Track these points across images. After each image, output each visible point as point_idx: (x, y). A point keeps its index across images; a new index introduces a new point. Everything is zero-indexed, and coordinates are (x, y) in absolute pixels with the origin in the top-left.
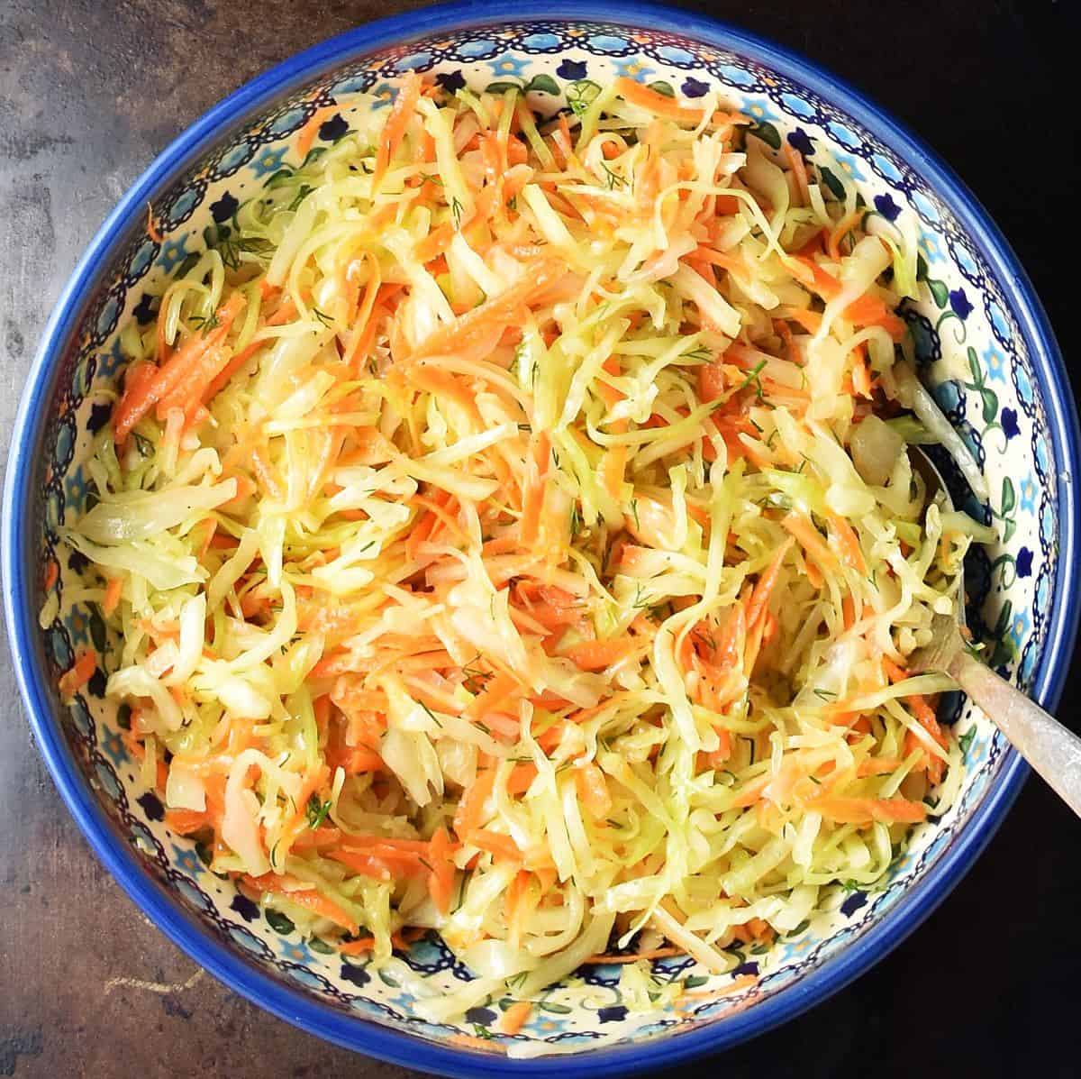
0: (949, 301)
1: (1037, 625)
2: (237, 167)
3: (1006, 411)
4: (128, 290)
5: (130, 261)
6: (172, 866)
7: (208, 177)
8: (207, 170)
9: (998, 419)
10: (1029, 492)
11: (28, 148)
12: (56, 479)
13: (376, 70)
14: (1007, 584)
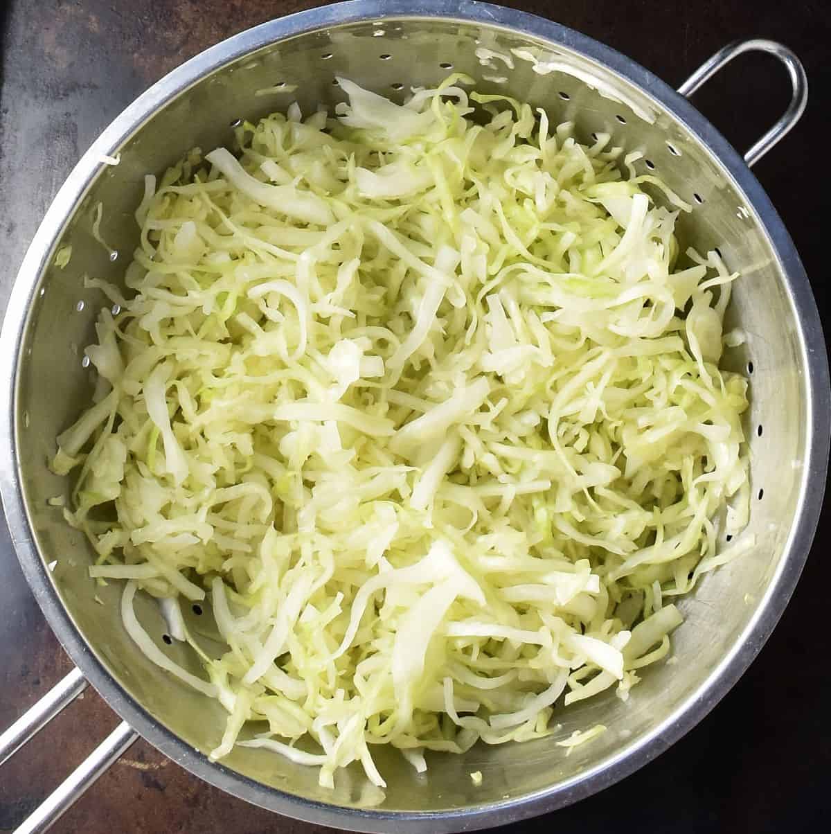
11: (61, 92)
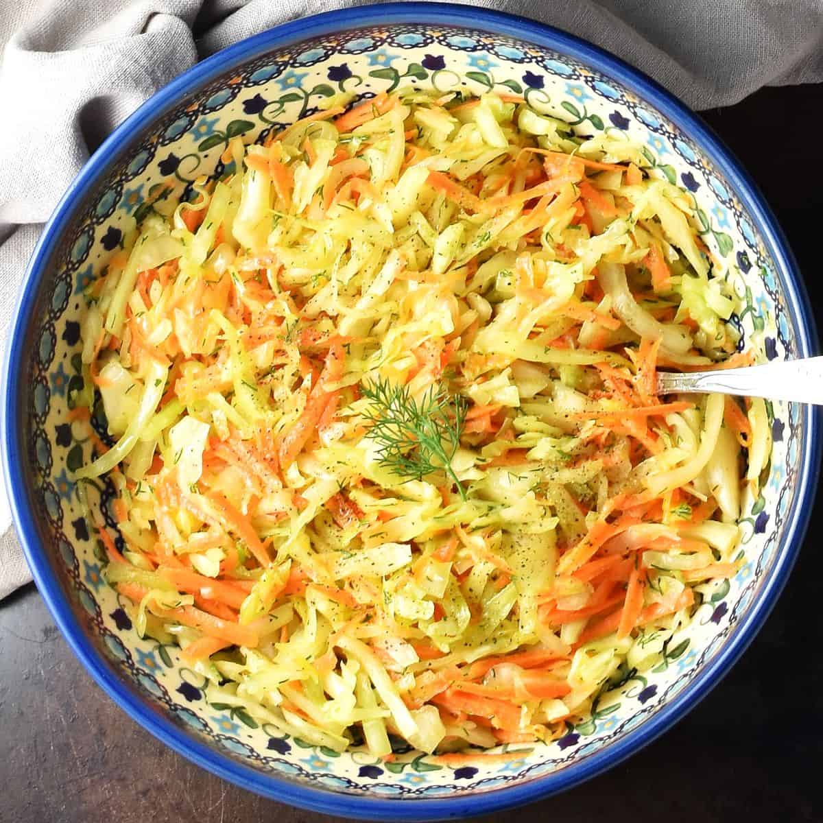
0: (759, 514)
1: (615, 734)
2: (460, 49)
3: (724, 604)
4: (336, 53)
5: (350, 40)
6: (47, 374)
7: (437, 38)
8: (440, 34)
9: (717, 604)
10: (689, 660)
12: (196, 113)
13: (583, 74)
14: (629, 695)
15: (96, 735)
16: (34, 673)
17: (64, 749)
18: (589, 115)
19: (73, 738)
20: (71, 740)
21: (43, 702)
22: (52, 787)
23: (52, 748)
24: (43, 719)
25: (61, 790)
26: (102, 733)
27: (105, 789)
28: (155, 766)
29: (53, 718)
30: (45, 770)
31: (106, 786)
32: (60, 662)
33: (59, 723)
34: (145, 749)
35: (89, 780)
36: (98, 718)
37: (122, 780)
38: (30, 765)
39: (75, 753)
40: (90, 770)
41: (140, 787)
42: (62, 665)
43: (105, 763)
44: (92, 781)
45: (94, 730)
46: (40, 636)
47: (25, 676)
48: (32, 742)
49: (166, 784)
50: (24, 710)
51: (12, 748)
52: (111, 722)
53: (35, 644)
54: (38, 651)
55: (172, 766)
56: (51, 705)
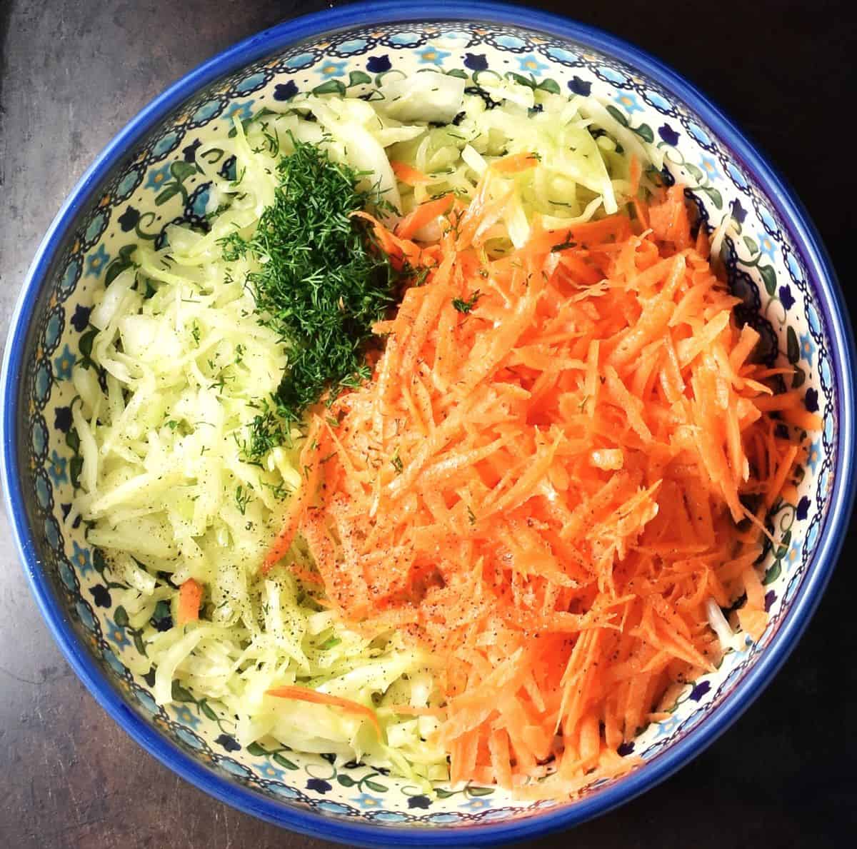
15: (96, 780)
16: (32, 715)
17: (62, 795)
18: (356, 785)
19: (72, 783)
20: (70, 785)
21: (40, 746)
22: (50, 834)
23: (50, 793)
24: (41, 763)
25: (59, 838)
26: (102, 779)
27: (105, 837)
28: (158, 813)
29: (51, 761)
30: (43, 816)
31: (105, 834)
32: (59, 704)
33: (57, 769)
34: (147, 796)
35: (88, 828)
36: (98, 762)
37: (122, 827)
38: (27, 811)
39: (74, 799)
40: (89, 817)
41: (142, 835)
42: (60, 708)
43: (106, 810)
44: (92, 829)
45: (93, 775)
46: (38, 677)
47: (21, 719)
48: (29, 788)
49: (169, 832)
50: (21, 754)
51: (8, 794)
52: (111, 766)
53: (33, 685)
54: (36, 694)
55: (176, 813)
56: (49, 748)
